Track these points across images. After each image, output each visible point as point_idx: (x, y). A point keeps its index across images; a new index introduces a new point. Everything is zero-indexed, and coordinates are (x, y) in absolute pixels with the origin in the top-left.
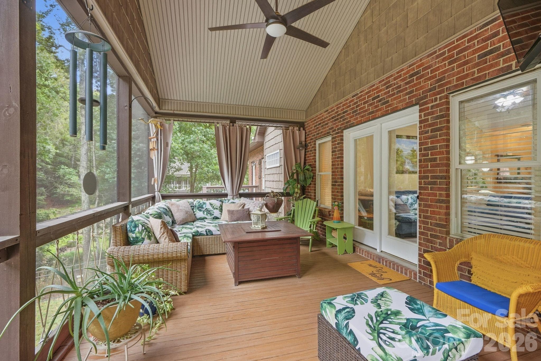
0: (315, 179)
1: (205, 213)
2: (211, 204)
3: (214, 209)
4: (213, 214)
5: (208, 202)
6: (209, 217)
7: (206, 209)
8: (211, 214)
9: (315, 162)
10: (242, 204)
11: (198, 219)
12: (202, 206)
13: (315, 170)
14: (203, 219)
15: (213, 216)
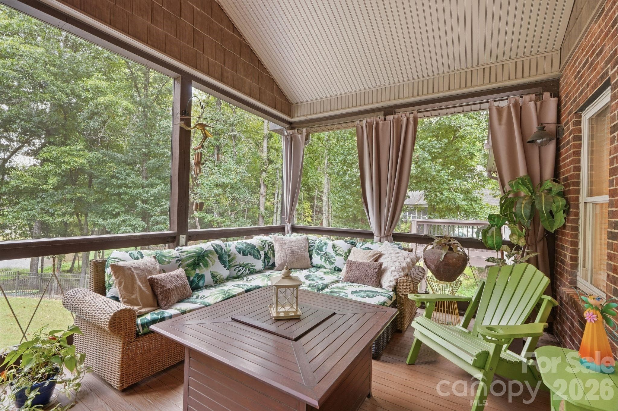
0: (577, 214)
1: (324, 258)
2: (334, 247)
3: (336, 255)
4: (333, 263)
5: (330, 243)
6: (327, 265)
7: (326, 253)
8: (332, 263)
9: (578, 169)
10: (377, 254)
11: (313, 267)
12: (322, 247)
13: (578, 192)
14: (319, 267)
15: (334, 266)
